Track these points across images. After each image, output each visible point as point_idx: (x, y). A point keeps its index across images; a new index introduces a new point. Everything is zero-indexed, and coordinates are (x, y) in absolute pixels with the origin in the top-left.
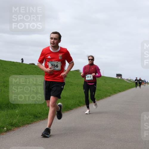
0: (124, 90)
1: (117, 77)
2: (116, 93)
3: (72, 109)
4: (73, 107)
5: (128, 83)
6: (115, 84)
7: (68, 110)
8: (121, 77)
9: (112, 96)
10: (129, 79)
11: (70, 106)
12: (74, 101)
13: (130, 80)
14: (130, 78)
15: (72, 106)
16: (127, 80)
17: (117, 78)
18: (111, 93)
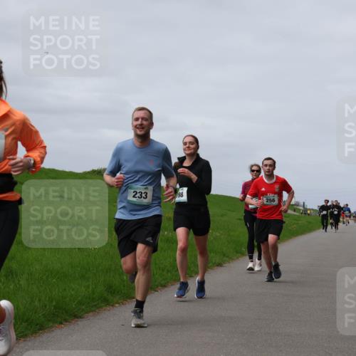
3: (81, 317)
12: (88, 287)
13: (293, 207)
15: (80, 303)
18: (224, 255)
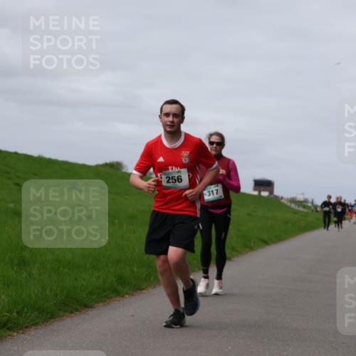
0: (279, 238)
1: (255, 189)
2: (252, 249)
4: (94, 297)
5: (296, 212)
6: (249, 215)
7: (77, 310)
8: (271, 192)
9: (235, 259)
10: (301, 198)
11: (84, 296)
13: (303, 203)
14: (303, 194)
16: (293, 200)
17: (256, 193)
